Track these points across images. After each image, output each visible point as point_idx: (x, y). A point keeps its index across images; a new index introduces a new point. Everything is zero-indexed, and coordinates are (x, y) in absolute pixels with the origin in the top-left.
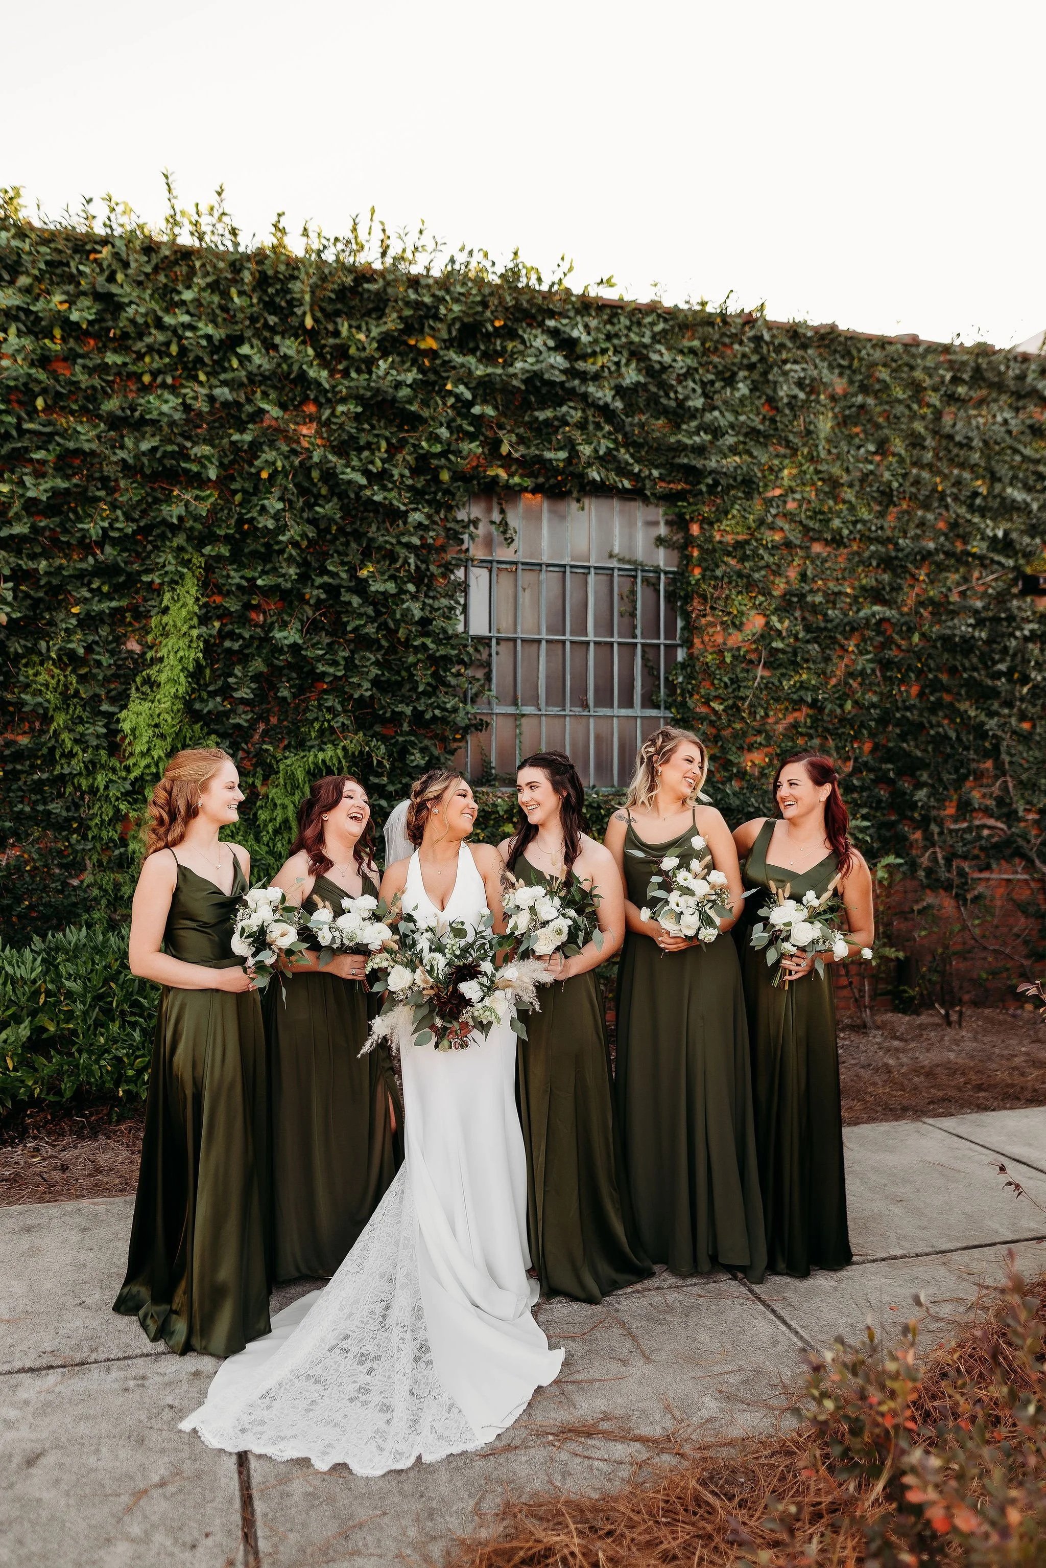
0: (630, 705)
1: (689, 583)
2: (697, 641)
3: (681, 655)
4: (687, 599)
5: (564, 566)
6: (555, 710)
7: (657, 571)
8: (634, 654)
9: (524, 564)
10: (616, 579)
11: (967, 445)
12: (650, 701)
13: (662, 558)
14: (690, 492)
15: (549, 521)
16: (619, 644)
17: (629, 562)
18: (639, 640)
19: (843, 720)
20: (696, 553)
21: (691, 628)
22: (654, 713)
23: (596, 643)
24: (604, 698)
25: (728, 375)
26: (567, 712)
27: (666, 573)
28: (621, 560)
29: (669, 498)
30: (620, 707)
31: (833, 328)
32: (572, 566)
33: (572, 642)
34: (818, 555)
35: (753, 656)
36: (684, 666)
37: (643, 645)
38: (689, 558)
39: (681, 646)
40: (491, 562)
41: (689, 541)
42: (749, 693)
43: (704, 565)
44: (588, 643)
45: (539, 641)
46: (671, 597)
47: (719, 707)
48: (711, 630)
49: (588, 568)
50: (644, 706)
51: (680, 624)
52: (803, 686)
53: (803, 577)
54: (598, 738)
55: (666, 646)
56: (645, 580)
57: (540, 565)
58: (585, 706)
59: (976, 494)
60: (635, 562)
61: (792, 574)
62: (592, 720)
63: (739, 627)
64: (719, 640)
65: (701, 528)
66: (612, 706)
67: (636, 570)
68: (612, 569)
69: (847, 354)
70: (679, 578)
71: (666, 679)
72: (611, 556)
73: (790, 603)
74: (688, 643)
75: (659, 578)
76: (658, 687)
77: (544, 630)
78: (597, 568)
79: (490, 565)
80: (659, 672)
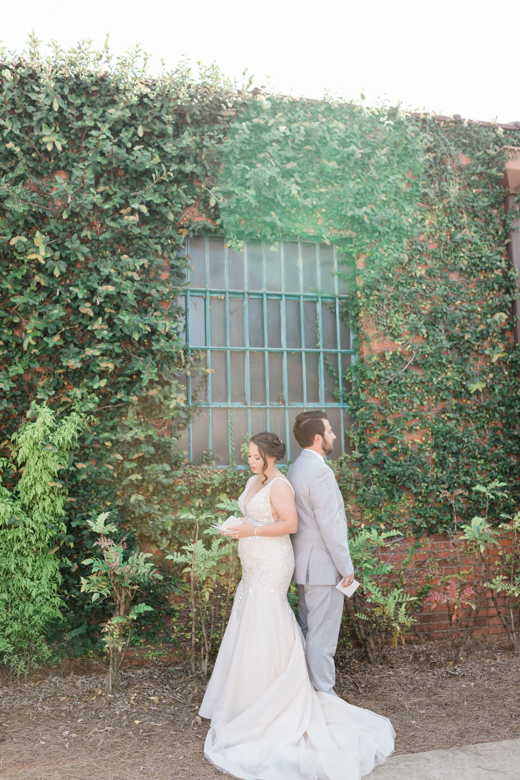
0: (317, 399)
1: (359, 305)
2: (366, 349)
3: (354, 360)
4: (357, 318)
5: (262, 295)
6: (258, 405)
7: (333, 297)
8: (317, 361)
9: (231, 293)
10: (302, 304)
12: (332, 397)
13: (337, 288)
16: (306, 353)
17: (311, 291)
18: (321, 350)
20: (362, 283)
21: (361, 340)
22: (335, 405)
23: (288, 353)
24: (296, 395)
26: (268, 406)
27: (340, 299)
28: (305, 290)
29: (341, 243)
30: (308, 401)
31: (458, 121)
32: (268, 295)
33: (269, 352)
34: (454, 283)
36: (356, 368)
37: (325, 353)
38: (357, 288)
39: (354, 353)
40: (205, 292)
41: (357, 275)
43: (369, 291)
44: (282, 353)
45: (244, 352)
46: (345, 316)
48: (377, 341)
49: (281, 295)
50: (327, 400)
51: (352, 337)
52: (449, 382)
53: (445, 299)
55: (343, 354)
56: (324, 305)
57: (243, 294)
58: (281, 401)
60: (316, 291)
61: (436, 297)
62: (287, 412)
63: (396, 337)
64: (382, 347)
65: (366, 264)
66: (302, 401)
67: (316, 297)
68: (299, 297)
70: (350, 302)
71: (344, 379)
72: (298, 287)
73: (435, 319)
74: (358, 351)
75: (335, 304)
76: (338, 385)
77: (247, 343)
78: (286, 296)
79: (203, 295)
80: (337, 374)
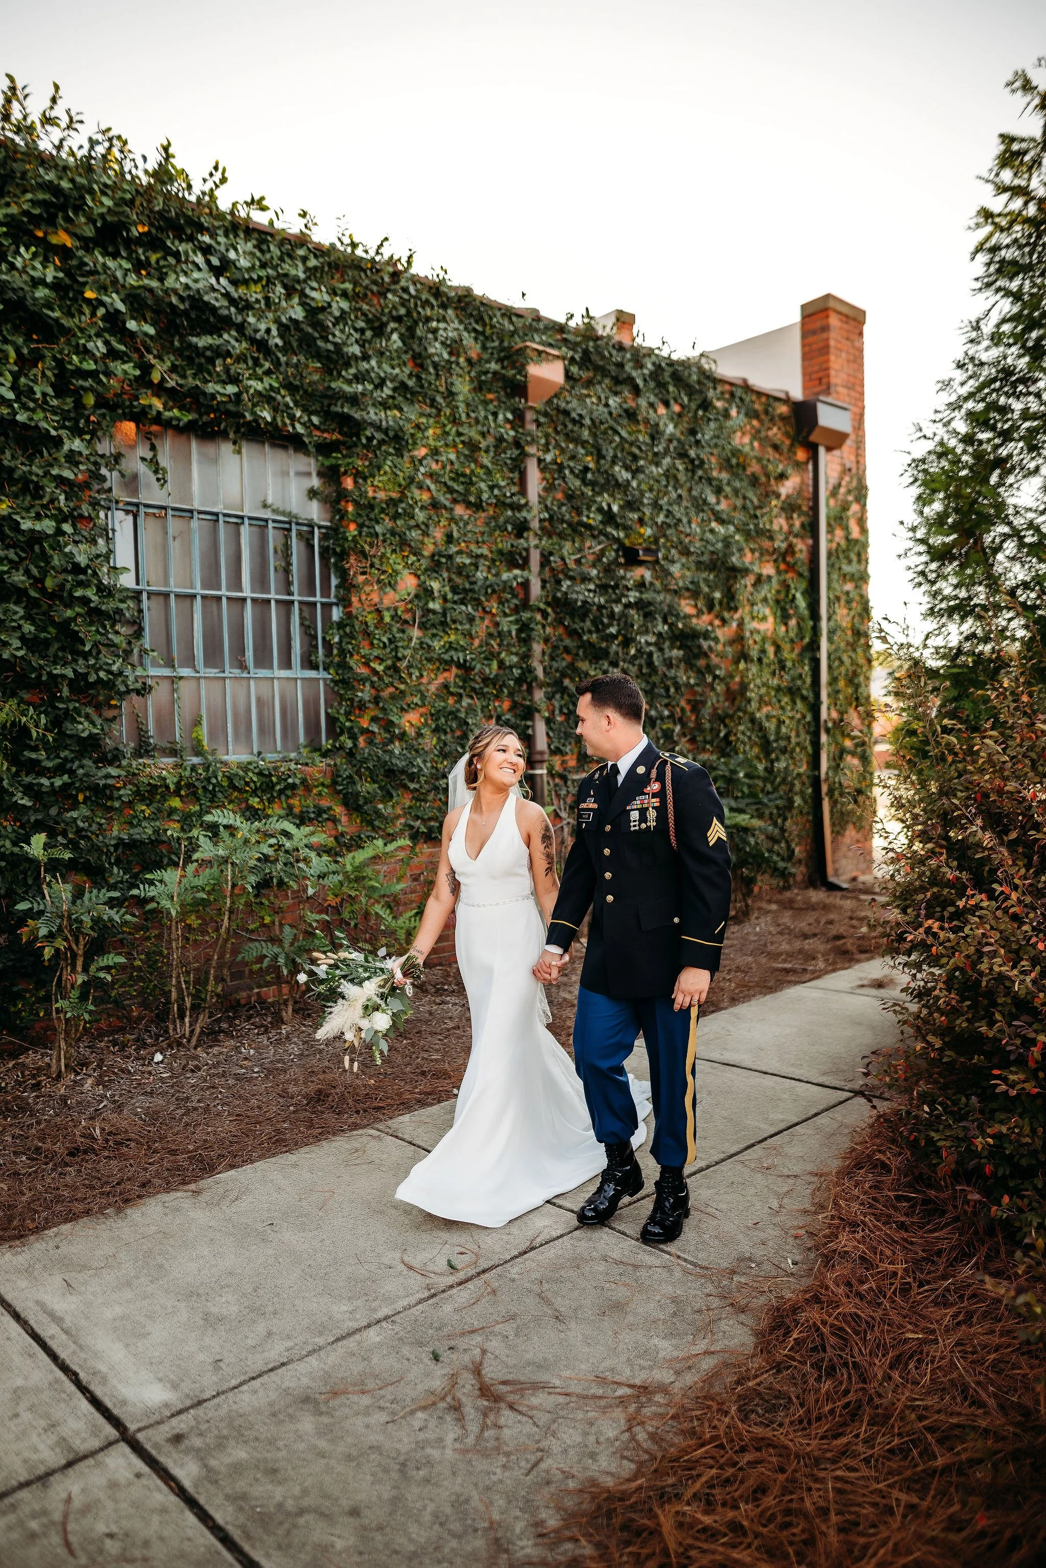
0: (290, 666)
1: (346, 539)
2: (354, 599)
3: (336, 614)
4: (343, 556)
5: (217, 514)
6: (213, 672)
7: (311, 525)
8: (291, 612)
9: (174, 509)
10: (271, 532)
11: (579, 422)
12: (309, 663)
13: (315, 512)
14: (344, 443)
15: (199, 462)
16: (276, 601)
17: (283, 513)
18: (296, 597)
19: (486, 680)
20: (350, 508)
21: (347, 585)
22: (312, 674)
23: (254, 600)
24: (263, 659)
25: (377, 324)
26: (226, 674)
27: (320, 527)
28: (275, 511)
29: (324, 449)
30: (278, 668)
31: (468, 291)
32: (225, 515)
33: (228, 598)
34: (461, 517)
35: (408, 617)
36: (341, 625)
37: (300, 603)
38: (343, 514)
39: (337, 604)
40: (137, 505)
41: (342, 495)
42: (408, 652)
43: (360, 521)
44: (244, 600)
45: (194, 596)
46: (325, 552)
47: (380, 668)
48: (368, 589)
49: (242, 517)
50: (303, 667)
51: (334, 581)
52: (450, 647)
53: (449, 538)
54: (259, 700)
55: (323, 604)
56: (300, 534)
57: (191, 511)
58: (243, 666)
59: (586, 469)
60: (289, 514)
61: (438, 534)
62: (252, 683)
63: (393, 586)
64: (376, 599)
65: (356, 482)
66: (271, 667)
67: (290, 523)
68: (266, 520)
69: (480, 319)
70: (333, 532)
71: (324, 639)
72: (265, 506)
73: (438, 564)
74: (344, 602)
75: (312, 533)
76: (316, 647)
77: (198, 585)
78: (250, 518)
79: (134, 509)
80: (316, 629)
